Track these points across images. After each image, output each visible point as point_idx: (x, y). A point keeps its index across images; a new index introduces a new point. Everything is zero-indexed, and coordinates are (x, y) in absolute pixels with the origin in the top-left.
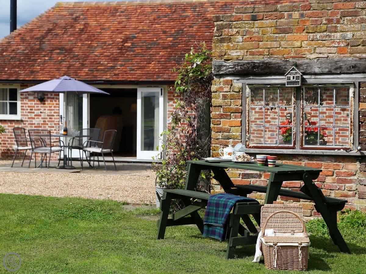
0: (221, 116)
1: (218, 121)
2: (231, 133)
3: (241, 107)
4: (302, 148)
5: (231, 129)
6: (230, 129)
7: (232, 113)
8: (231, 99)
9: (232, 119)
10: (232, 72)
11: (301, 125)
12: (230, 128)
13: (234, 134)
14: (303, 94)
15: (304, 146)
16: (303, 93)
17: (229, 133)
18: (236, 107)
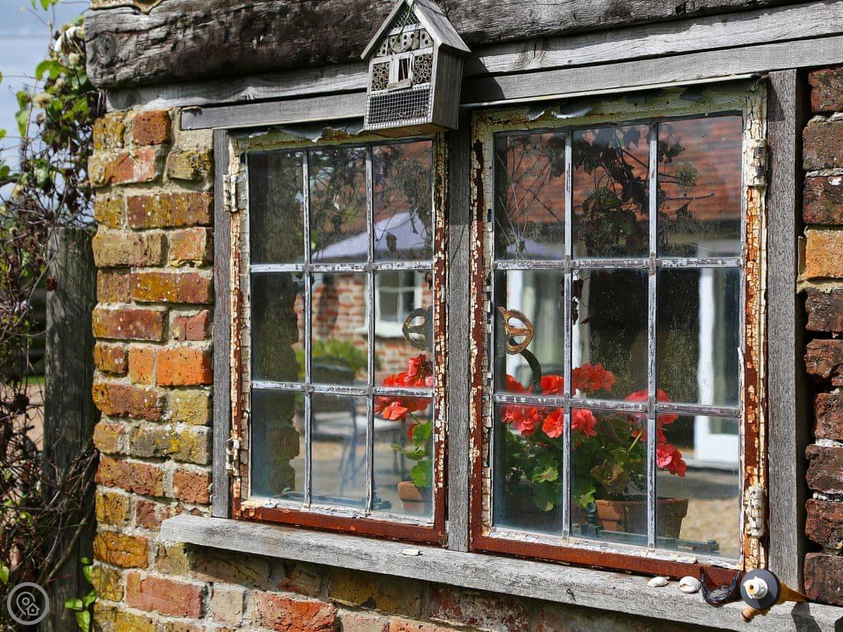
0: (129, 325)
1: (116, 353)
2: (168, 427)
3: (206, 274)
4: (479, 546)
5: (171, 402)
6: (164, 400)
7: (171, 306)
8: (166, 228)
9: (171, 344)
10: (162, 65)
11: (474, 391)
12: (161, 393)
13: (180, 428)
14: (479, 183)
15: (486, 534)
16: (480, 171)
17: (160, 422)
18: (187, 269)
